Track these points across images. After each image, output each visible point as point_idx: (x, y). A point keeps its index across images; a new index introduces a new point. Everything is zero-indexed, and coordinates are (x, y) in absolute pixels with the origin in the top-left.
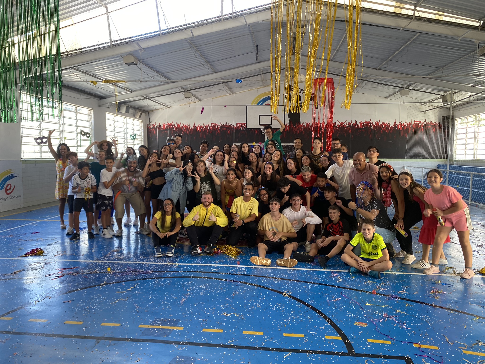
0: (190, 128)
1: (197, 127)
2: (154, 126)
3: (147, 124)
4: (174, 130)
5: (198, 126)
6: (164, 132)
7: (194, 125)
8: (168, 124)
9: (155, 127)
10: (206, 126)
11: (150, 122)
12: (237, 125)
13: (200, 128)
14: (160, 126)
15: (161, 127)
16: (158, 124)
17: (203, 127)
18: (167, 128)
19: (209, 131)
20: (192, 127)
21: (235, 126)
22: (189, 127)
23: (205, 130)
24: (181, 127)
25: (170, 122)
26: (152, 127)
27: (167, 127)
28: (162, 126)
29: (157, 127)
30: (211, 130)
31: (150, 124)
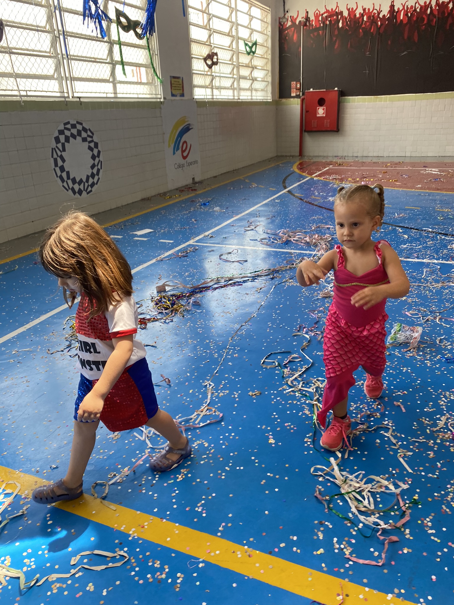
0: (381, 16)
1: (399, 11)
2: (293, 20)
3: (280, 18)
4: (340, 25)
5: (401, 8)
6: (316, 34)
7: (392, 6)
8: (327, 11)
9: (297, 23)
10: (421, 7)
11: (285, 12)
13: (406, 14)
14: (307, 19)
15: (309, 21)
16: (304, 16)
17: (415, 10)
18: (324, 23)
19: (428, 19)
20: (385, 12)
22: (379, 13)
23: (417, 18)
24: (358, 16)
25: (332, 7)
26: (289, 23)
27: (324, 20)
28: (312, 18)
29: (300, 21)
30: (434, 16)
31: (286, 16)
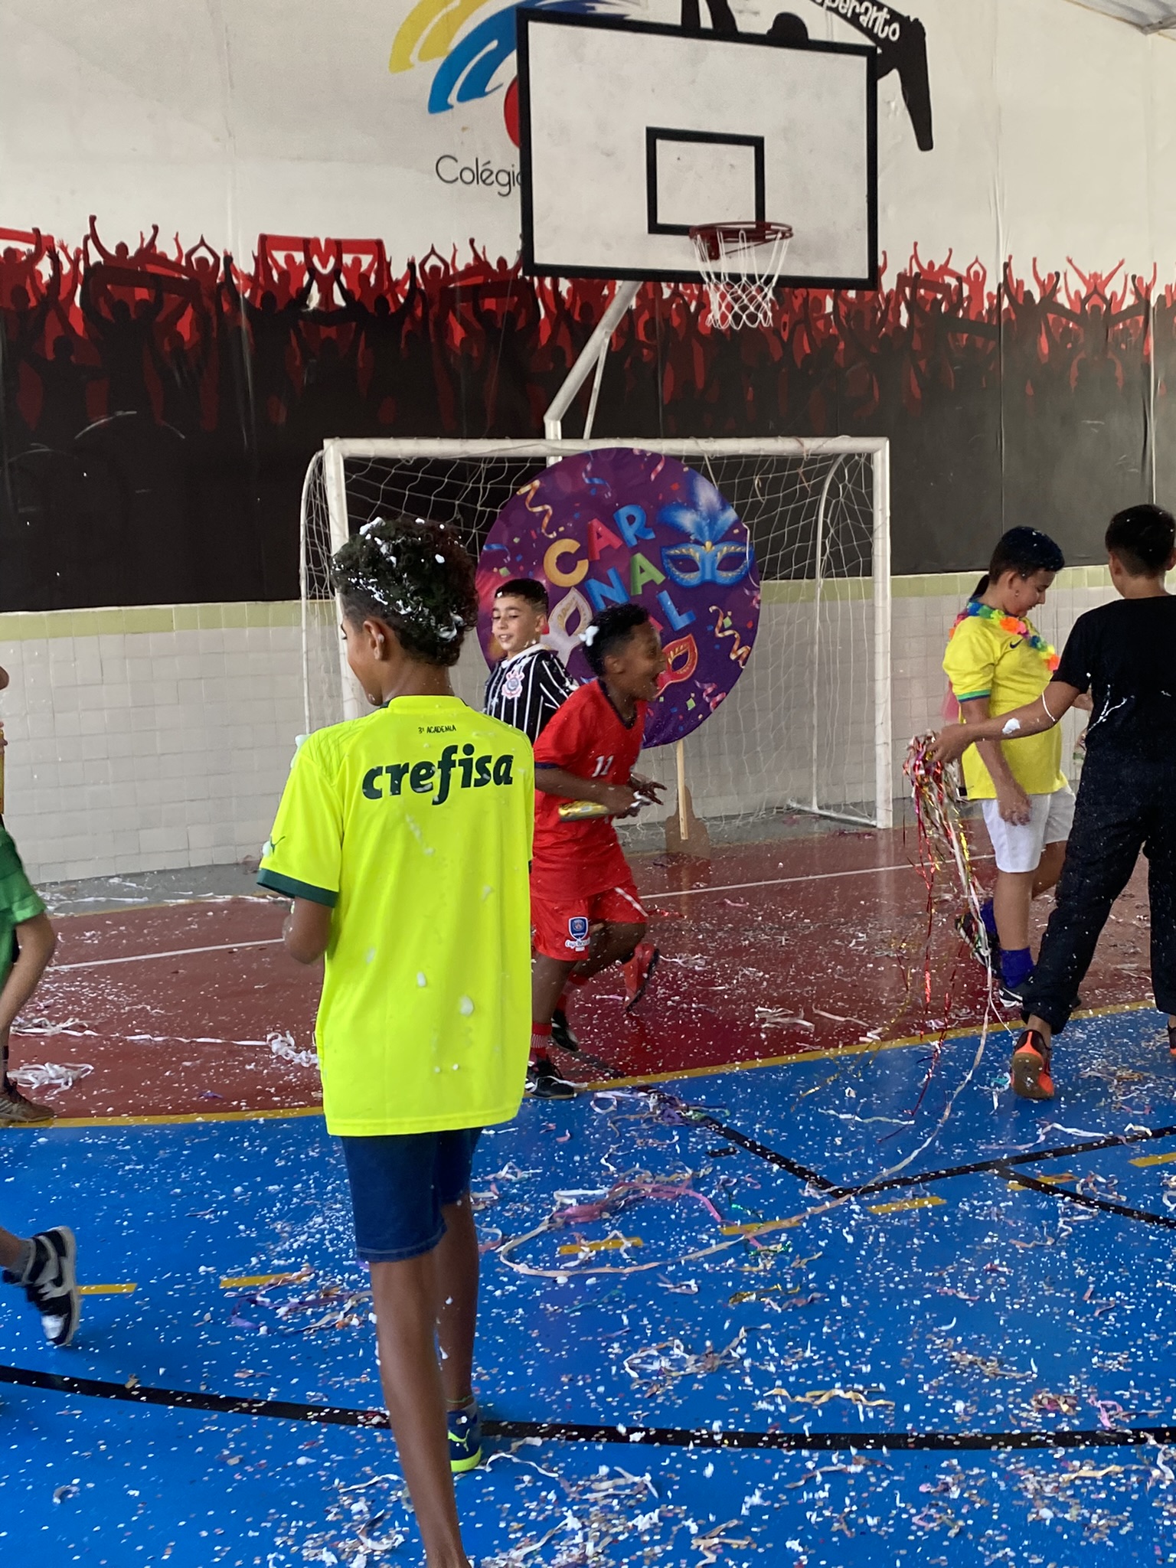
12: (262, 259)
21: (245, 264)
